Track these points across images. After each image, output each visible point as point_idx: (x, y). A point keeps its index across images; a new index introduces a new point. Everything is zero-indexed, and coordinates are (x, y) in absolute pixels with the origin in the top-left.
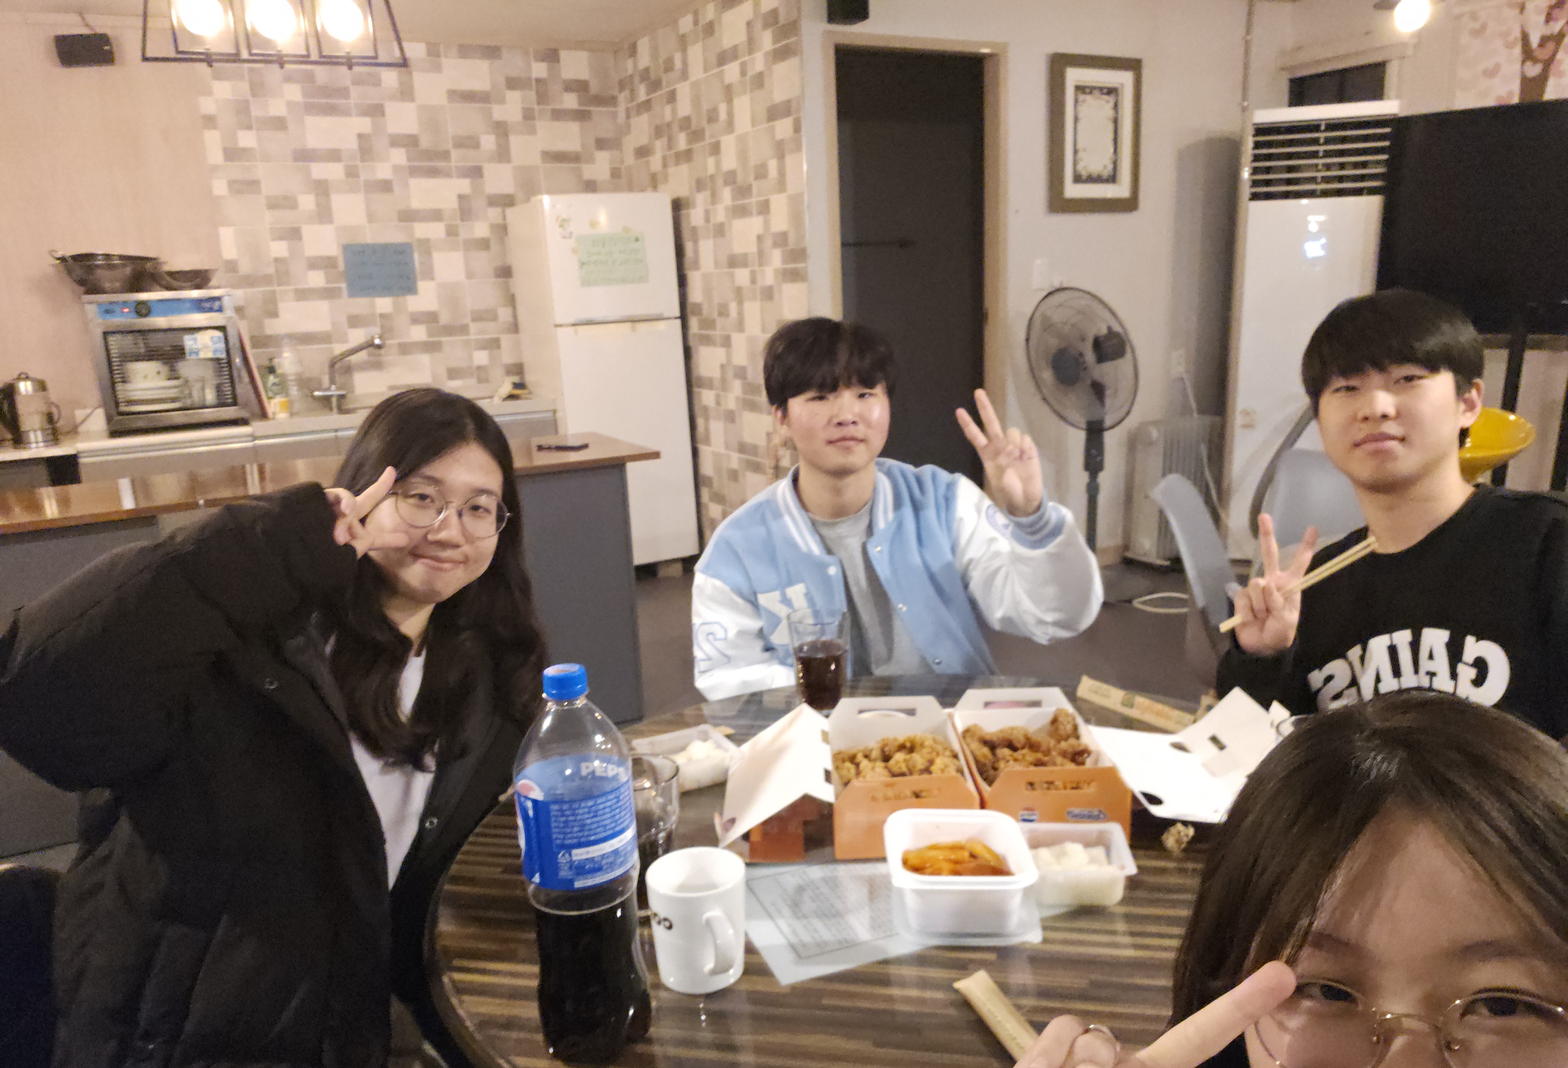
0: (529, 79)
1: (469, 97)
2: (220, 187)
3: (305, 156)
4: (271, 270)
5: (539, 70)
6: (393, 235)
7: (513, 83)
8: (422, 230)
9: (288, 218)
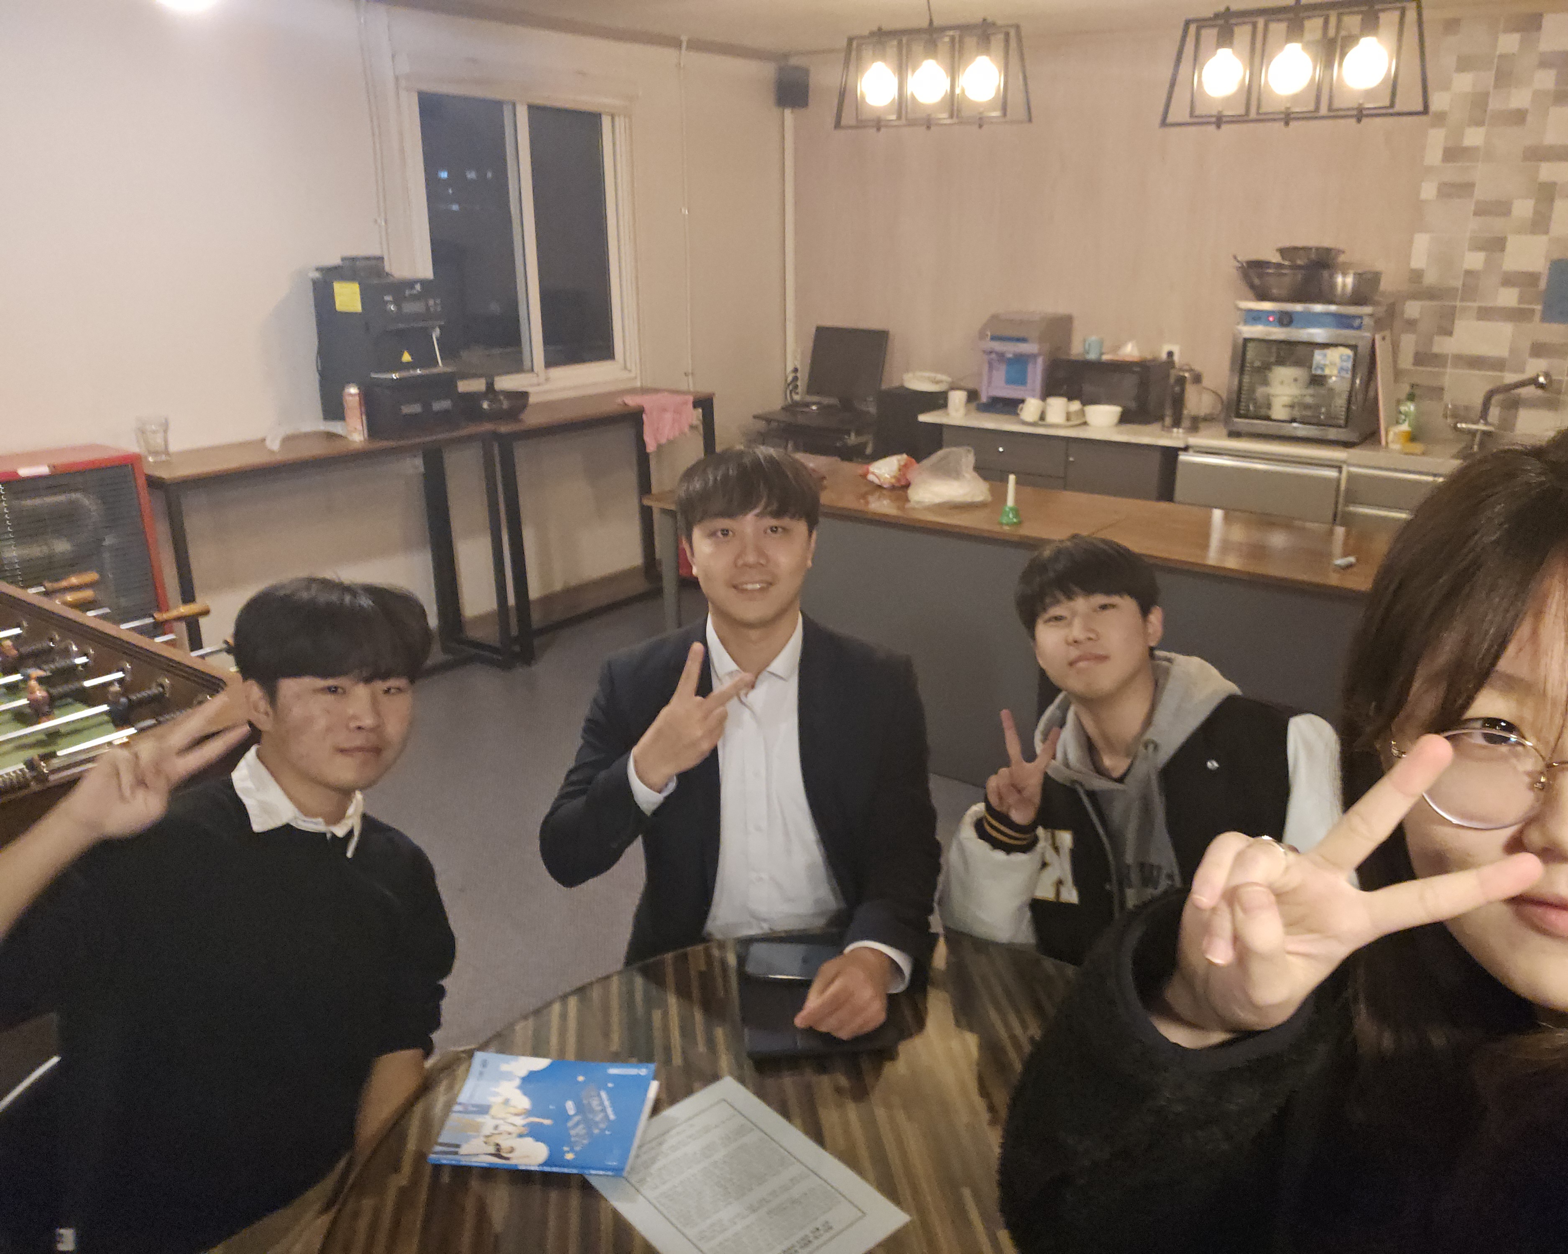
2: (1429, 191)
3: (1536, 155)
4: (1458, 283)
9: (1497, 226)
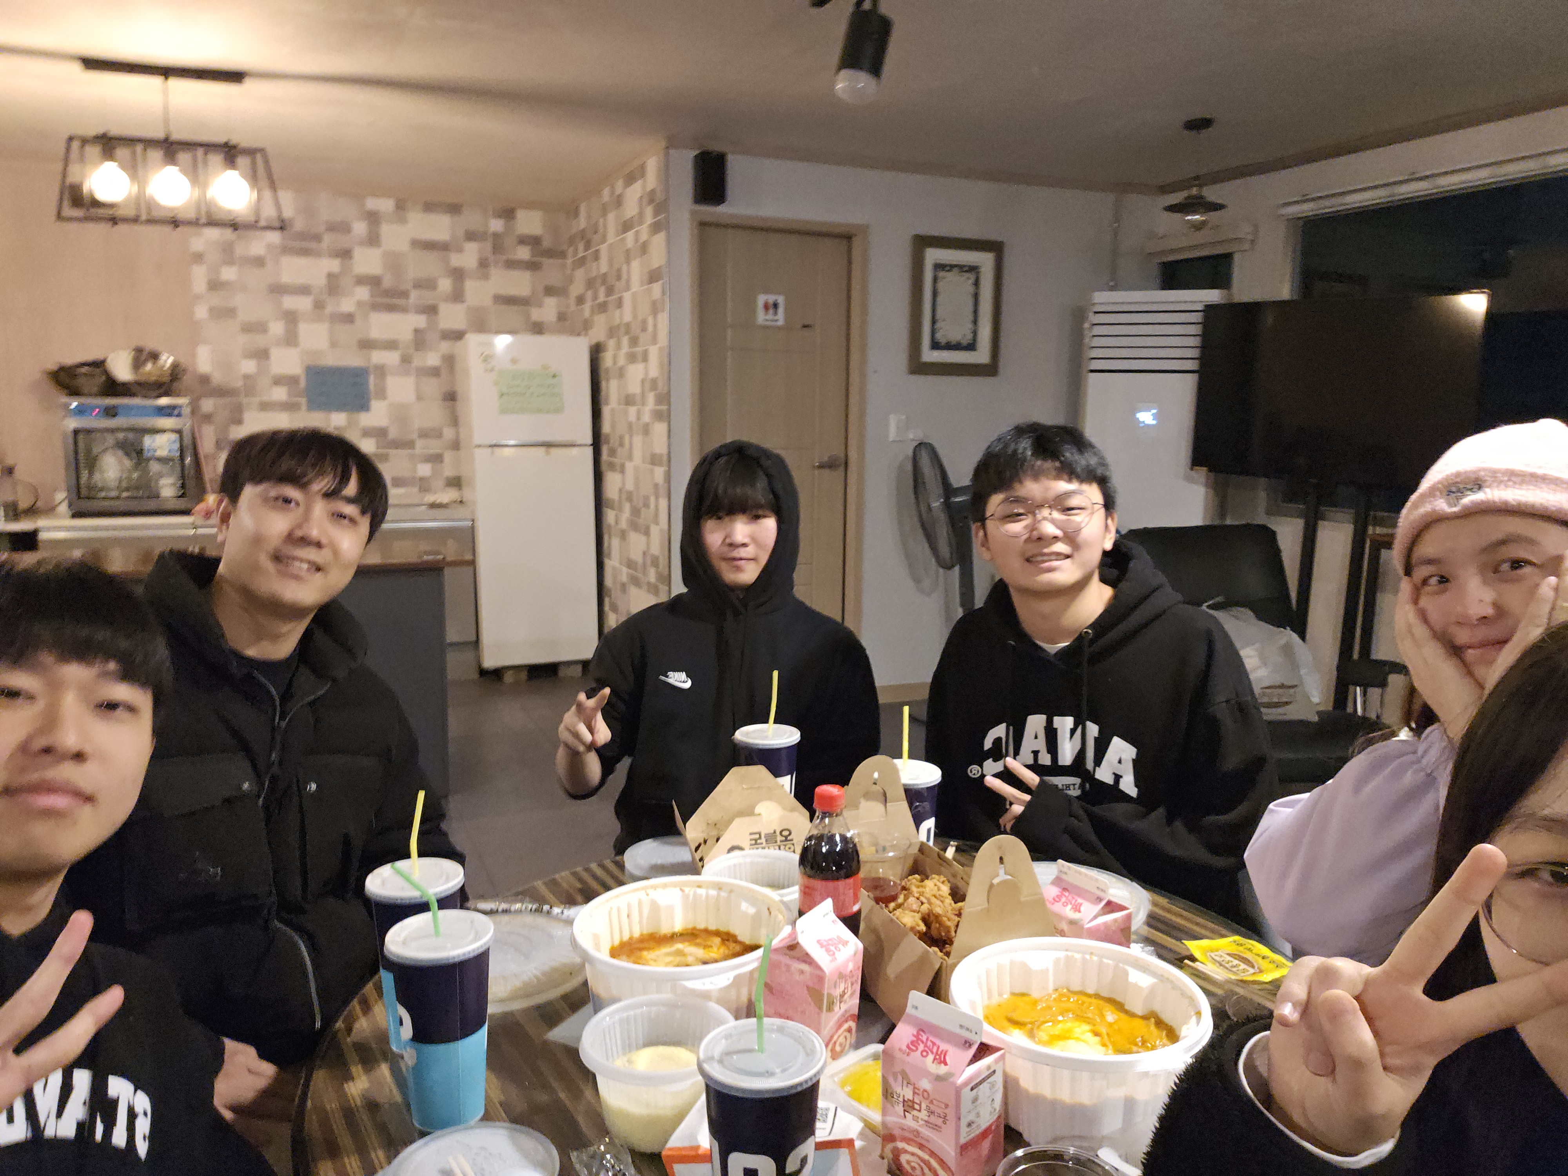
0: (486, 233)
1: (430, 246)
2: (201, 312)
3: (278, 290)
5: (496, 225)
6: (352, 360)
7: (471, 236)
8: (378, 357)
9: (260, 341)
